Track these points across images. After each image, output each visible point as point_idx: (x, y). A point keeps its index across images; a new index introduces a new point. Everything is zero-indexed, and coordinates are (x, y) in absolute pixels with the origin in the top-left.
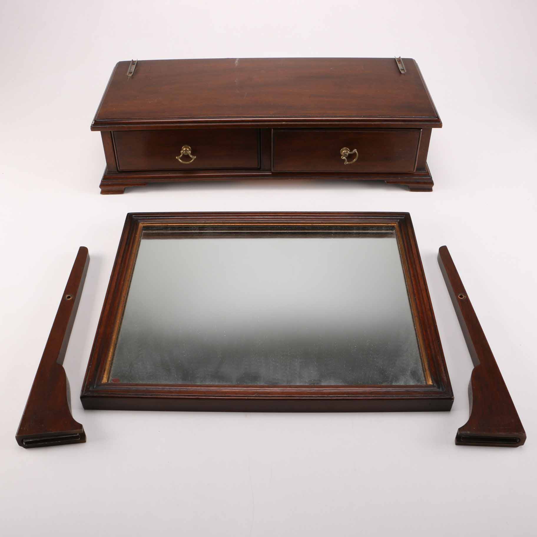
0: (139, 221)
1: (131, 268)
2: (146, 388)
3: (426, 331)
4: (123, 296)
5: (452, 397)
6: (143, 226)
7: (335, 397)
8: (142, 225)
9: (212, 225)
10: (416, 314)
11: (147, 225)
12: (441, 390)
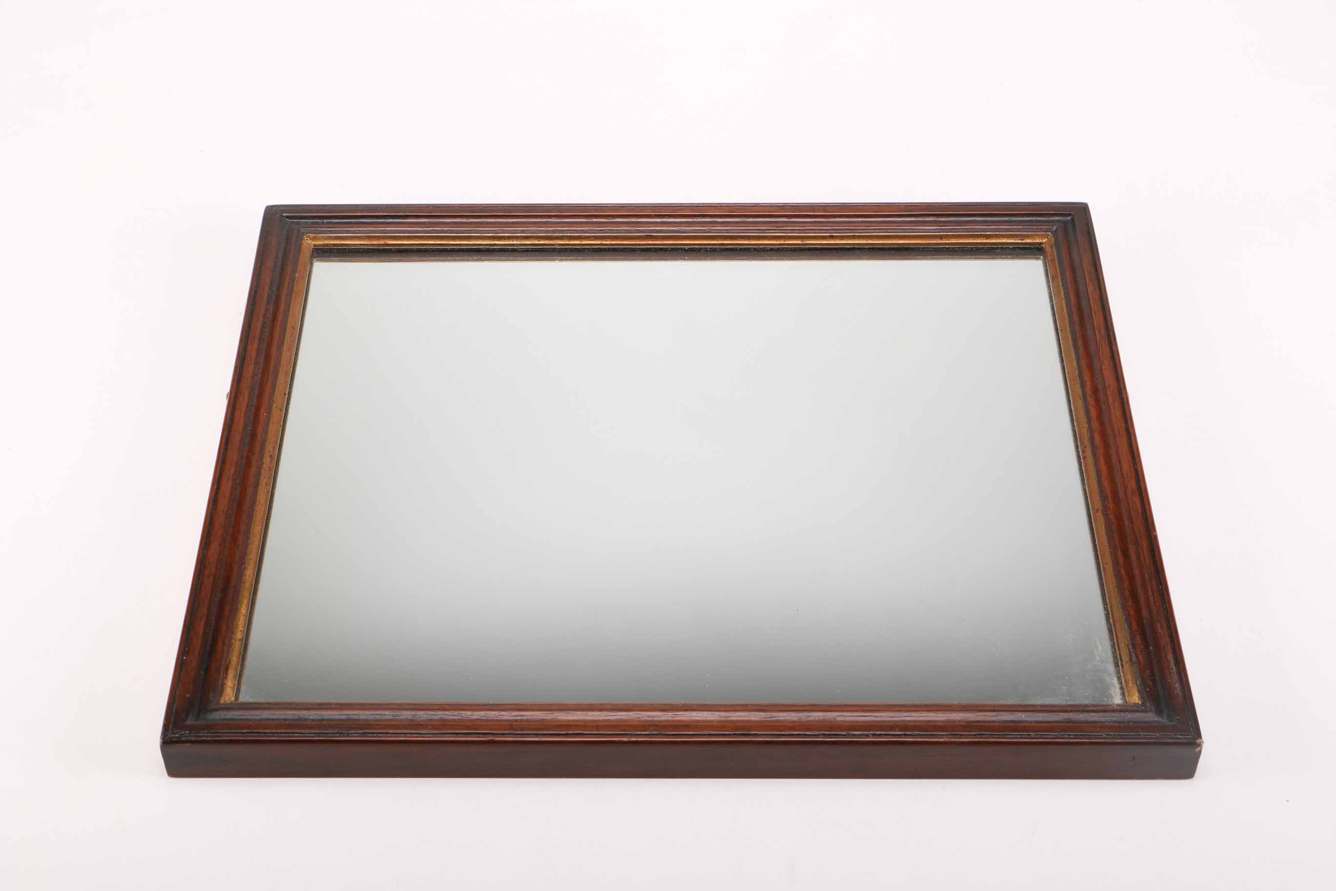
0: (302, 230)
1: (286, 373)
2: (347, 715)
3: (1125, 553)
4: (268, 455)
5: (1197, 739)
6: (315, 245)
7: (867, 736)
8: (310, 242)
9: (515, 242)
10: (1098, 505)
11: (326, 242)
12: (1164, 720)
